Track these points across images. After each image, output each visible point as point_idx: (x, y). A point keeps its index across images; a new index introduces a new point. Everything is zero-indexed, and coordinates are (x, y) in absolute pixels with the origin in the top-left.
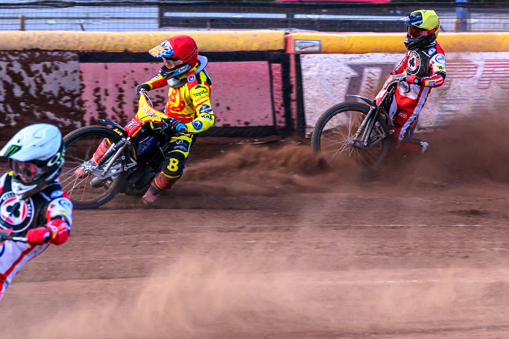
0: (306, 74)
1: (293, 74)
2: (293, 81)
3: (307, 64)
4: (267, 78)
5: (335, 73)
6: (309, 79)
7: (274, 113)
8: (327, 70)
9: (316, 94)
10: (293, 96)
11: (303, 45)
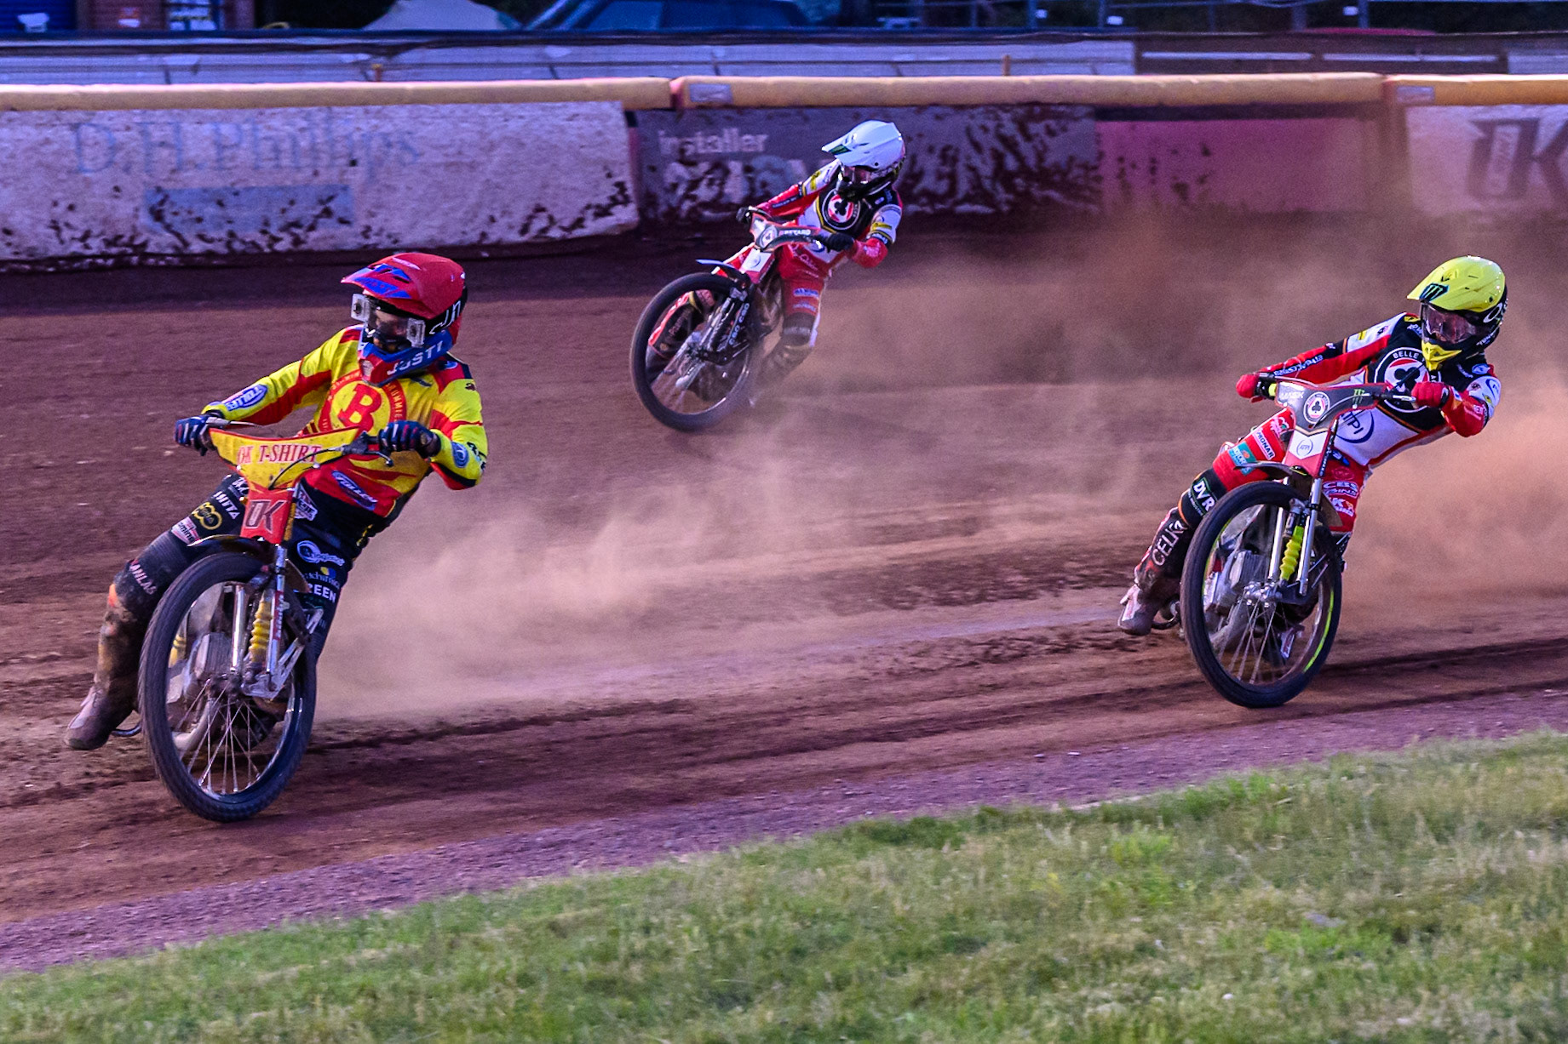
3: (1415, 120)
11: (1408, 94)
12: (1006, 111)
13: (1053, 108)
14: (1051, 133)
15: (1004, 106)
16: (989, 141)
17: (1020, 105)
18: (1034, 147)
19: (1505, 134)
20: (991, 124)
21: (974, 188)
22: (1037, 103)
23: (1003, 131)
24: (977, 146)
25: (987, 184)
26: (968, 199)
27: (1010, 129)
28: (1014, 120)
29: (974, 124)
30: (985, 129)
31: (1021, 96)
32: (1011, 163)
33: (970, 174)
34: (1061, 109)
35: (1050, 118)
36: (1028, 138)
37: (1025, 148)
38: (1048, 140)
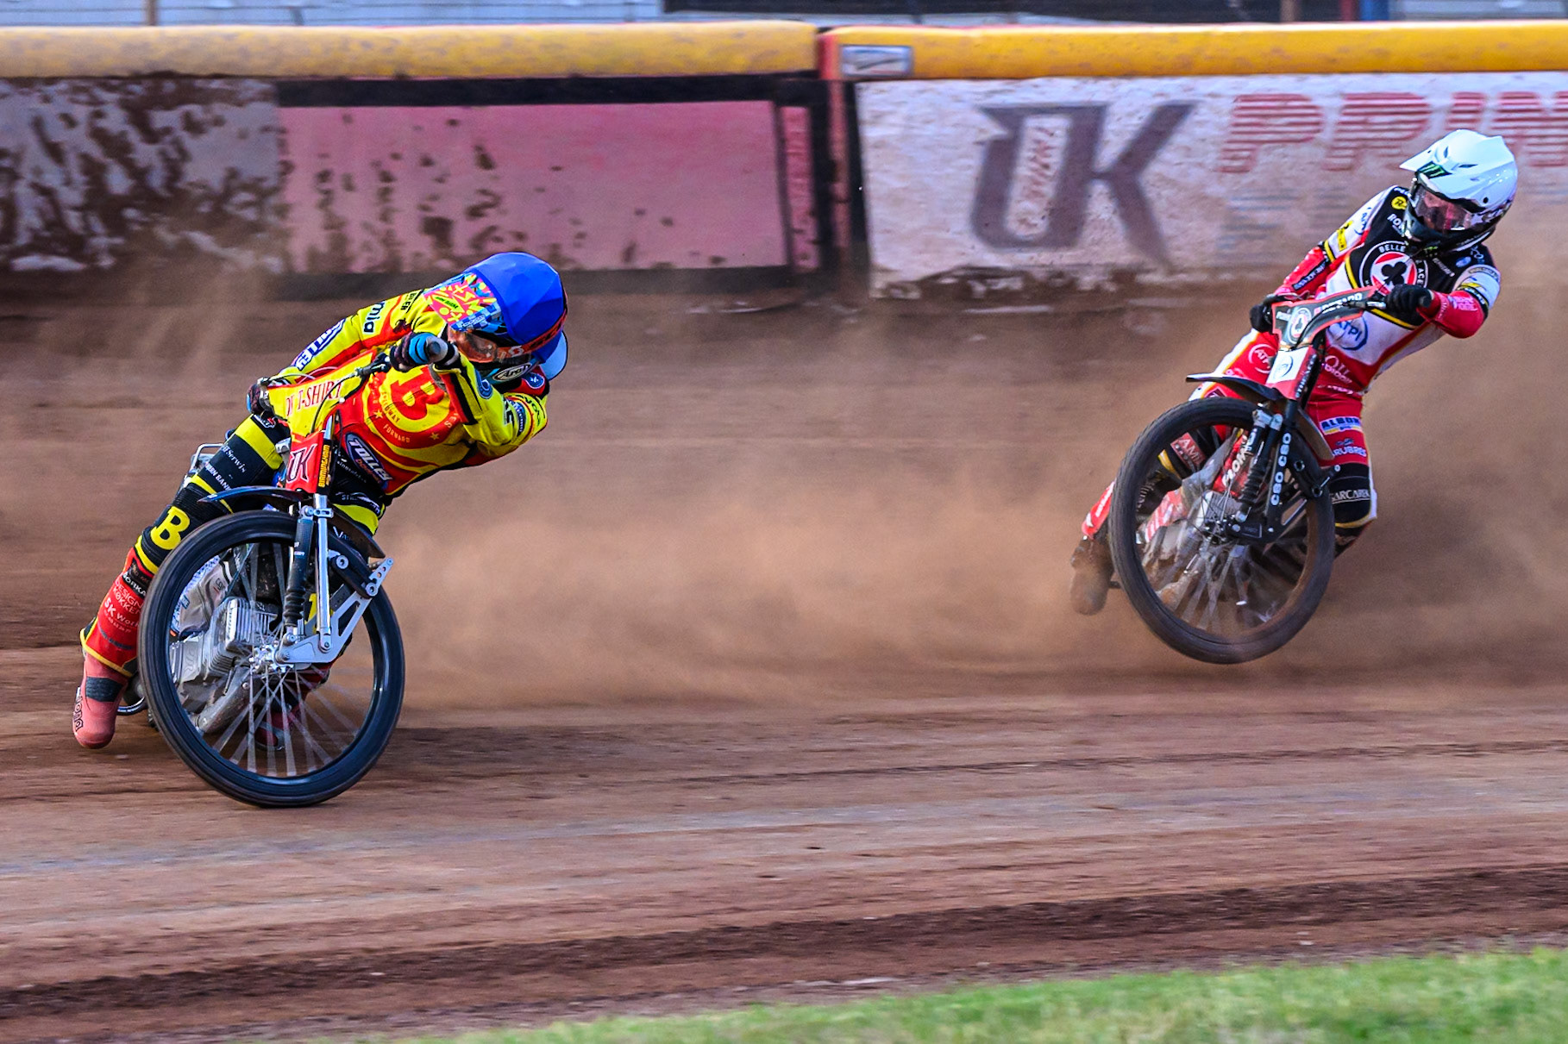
0: (870, 133)
1: (838, 134)
2: (839, 151)
3: (875, 108)
4: (770, 145)
5: (948, 130)
6: (880, 144)
7: (789, 233)
8: (928, 122)
9: (897, 184)
10: (840, 188)
11: (864, 58)
12: (111, 89)
13: (199, 83)
14: (193, 127)
15: (107, 81)
16: (78, 140)
17: (137, 77)
18: (163, 153)
19: (1040, 129)
20: (81, 112)
21: (49, 225)
22: (169, 75)
23: (102, 123)
24: (55, 152)
25: (74, 220)
26: (39, 245)
27: (115, 120)
28: (124, 105)
29: (50, 112)
30: (70, 122)
31: (138, 63)
32: (118, 181)
33: (40, 200)
34: (216, 84)
35: (193, 102)
36: (151, 136)
37: (145, 153)
38: (189, 142)
